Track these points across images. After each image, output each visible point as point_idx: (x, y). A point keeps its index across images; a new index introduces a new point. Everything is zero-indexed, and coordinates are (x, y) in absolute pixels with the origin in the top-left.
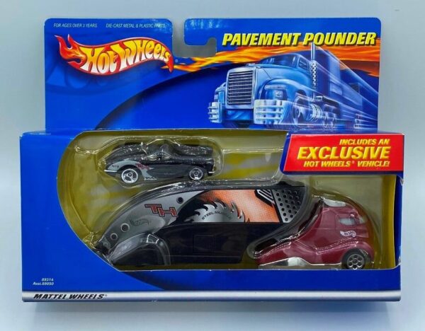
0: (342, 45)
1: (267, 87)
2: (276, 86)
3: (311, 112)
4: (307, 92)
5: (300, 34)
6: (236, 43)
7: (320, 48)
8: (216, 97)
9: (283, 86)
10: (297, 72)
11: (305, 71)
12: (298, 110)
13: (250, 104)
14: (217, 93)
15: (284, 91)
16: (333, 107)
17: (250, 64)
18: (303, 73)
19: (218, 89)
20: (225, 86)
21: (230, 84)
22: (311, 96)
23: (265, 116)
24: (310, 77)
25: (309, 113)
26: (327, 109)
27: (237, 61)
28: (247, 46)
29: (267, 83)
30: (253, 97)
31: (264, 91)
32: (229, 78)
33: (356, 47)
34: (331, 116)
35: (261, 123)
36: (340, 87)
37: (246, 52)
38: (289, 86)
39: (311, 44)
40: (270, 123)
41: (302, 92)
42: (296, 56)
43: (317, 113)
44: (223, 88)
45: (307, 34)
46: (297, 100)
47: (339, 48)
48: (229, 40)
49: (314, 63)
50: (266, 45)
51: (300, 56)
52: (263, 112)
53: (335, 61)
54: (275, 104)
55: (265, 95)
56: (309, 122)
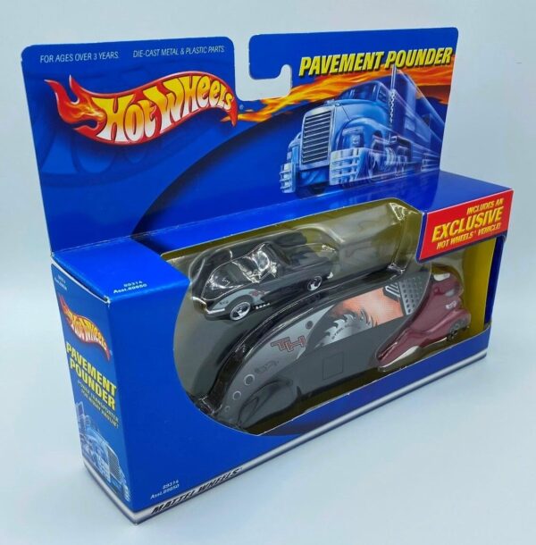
0: (421, 66)
1: (345, 132)
2: (354, 129)
3: (385, 159)
4: (383, 133)
5: (382, 53)
6: (315, 71)
7: (401, 72)
8: (289, 155)
9: (361, 128)
10: (376, 107)
11: (384, 105)
12: (373, 158)
13: (326, 159)
14: (291, 150)
15: (361, 135)
16: (405, 149)
17: (328, 102)
18: (382, 107)
19: (291, 144)
20: (299, 137)
21: (305, 135)
22: (387, 137)
23: (341, 173)
24: (388, 112)
25: (383, 159)
26: (400, 153)
27: (315, 98)
28: (326, 76)
29: (345, 126)
30: (330, 149)
31: (341, 138)
32: (306, 125)
33: (434, 67)
34: (402, 160)
35: (337, 183)
36: (414, 121)
37: (325, 84)
38: (367, 127)
39: (392, 66)
40: (346, 181)
41: (378, 134)
42: (377, 84)
43: (391, 159)
44: (298, 142)
45: (390, 53)
46: (373, 144)
47: (419, 70)
48: (307, 67)
49: (393, 93)
50: (347, 72)
51: (381, 84)
52: (339, 167)
53: (413, 87)
54: (352, 154)
55: (342, 144)
56: (382, 172)
